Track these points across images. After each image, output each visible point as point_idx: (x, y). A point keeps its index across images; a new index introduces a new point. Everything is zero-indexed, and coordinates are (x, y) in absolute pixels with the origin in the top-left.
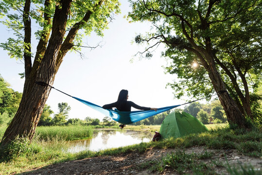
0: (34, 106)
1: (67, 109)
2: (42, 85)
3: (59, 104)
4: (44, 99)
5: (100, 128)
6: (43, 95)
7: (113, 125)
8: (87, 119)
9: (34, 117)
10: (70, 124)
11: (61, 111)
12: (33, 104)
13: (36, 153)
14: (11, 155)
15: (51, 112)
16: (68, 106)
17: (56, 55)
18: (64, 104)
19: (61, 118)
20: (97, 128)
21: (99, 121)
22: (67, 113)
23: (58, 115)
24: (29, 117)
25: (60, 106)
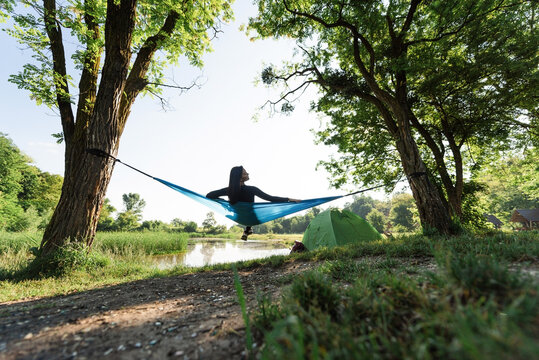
0: (89, 192)
1: (140, 204)
2: (99, 156)
3: (125, 196)
4: (104, 179)
5: (199, 236)
6: (102, 173)
7: (220, 232)
8: (176, 221)
9: (91, 210)
10: (145, 229)
11: (129, 208)
12: (86, 188)
13: (102, 266)
14: (62, 268)
15: (111, 209)
16: (141, 198)
17: (118, 100)
18: (133, 196)
19: (130, 220)
20: (192, 236)
21: (196, 225)
22: (139, 211)
23: (124, 215)
24: (82, 210)
25: (125, 198)
